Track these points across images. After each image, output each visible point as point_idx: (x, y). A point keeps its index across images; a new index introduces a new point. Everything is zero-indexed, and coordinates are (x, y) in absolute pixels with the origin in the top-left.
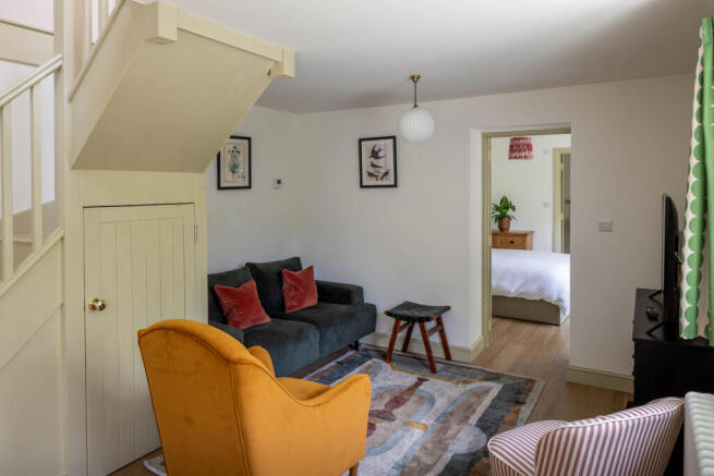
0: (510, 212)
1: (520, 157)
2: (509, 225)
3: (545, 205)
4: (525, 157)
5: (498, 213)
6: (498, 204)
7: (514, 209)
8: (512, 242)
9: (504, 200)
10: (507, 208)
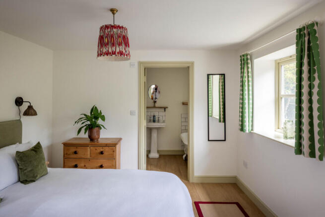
0: (100, 122)
1: (114, 53)
2: (99, 135)
3: (132, 113)
4: (121, 53)
5: (89, 123)
6: (89, 114)
7: (103, 119)
8: (102, 153)
9: (94, 110)
10: (96, 118)
